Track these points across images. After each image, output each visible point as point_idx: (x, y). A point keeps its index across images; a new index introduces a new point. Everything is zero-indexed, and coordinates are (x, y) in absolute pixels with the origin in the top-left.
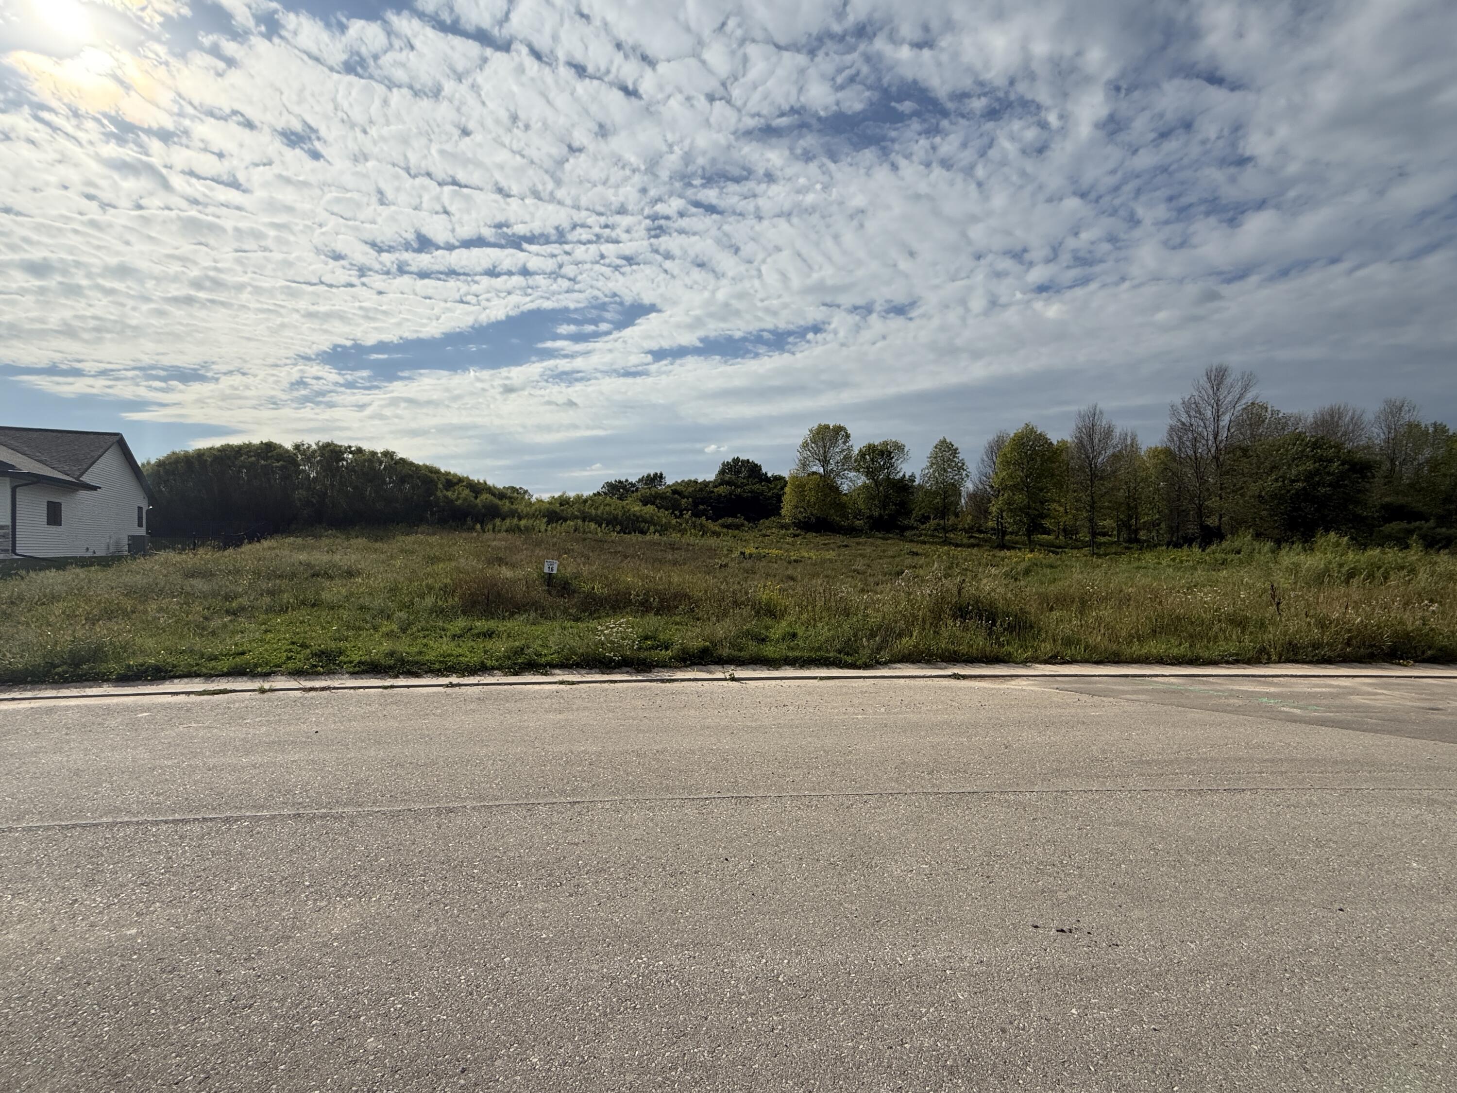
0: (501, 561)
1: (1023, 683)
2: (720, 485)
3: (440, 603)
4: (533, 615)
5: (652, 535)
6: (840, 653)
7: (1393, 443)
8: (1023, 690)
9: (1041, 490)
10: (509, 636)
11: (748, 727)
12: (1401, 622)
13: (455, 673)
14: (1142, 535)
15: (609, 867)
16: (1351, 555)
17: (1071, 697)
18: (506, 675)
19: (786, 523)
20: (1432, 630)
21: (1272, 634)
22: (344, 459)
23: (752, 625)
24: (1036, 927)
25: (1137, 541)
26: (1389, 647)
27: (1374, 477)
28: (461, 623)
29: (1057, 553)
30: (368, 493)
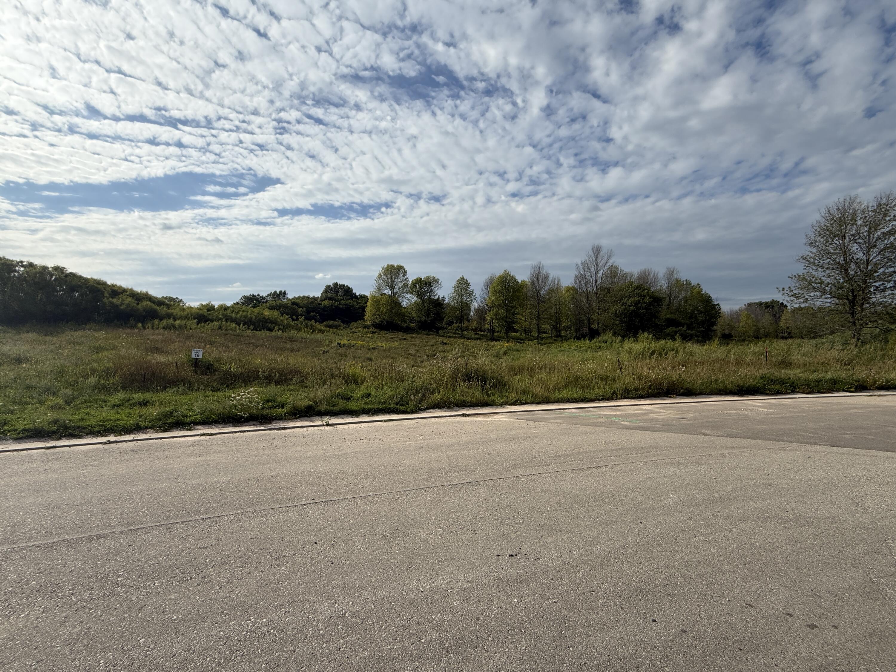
0: (157, 350)
1: (500, 416)
2: (325, 299)
3: (102, 382)
4: (181, 388)
5: (276, 332)
6: (397, 404)
7: (670, 288)
8: (500, 421)
9: (513, 307)
10: (161, 404)
11: (335, 455)
12: (671, 377)
13: (113, 433)
14: (563, 333)
15: (230, 560)
16: (653, 344)
17: (523, 423)
18: (157, 432)
19: (368, 325)
20: (683, 380)
21: (618, 385)
22: (16, 271)
23: (341, 390)
24: (499, 556)
25: (560, 336)
26: (666, 389)
27: (662, 305)
28: (121, 396)
29: (521, 343)
30: (39, 298)
